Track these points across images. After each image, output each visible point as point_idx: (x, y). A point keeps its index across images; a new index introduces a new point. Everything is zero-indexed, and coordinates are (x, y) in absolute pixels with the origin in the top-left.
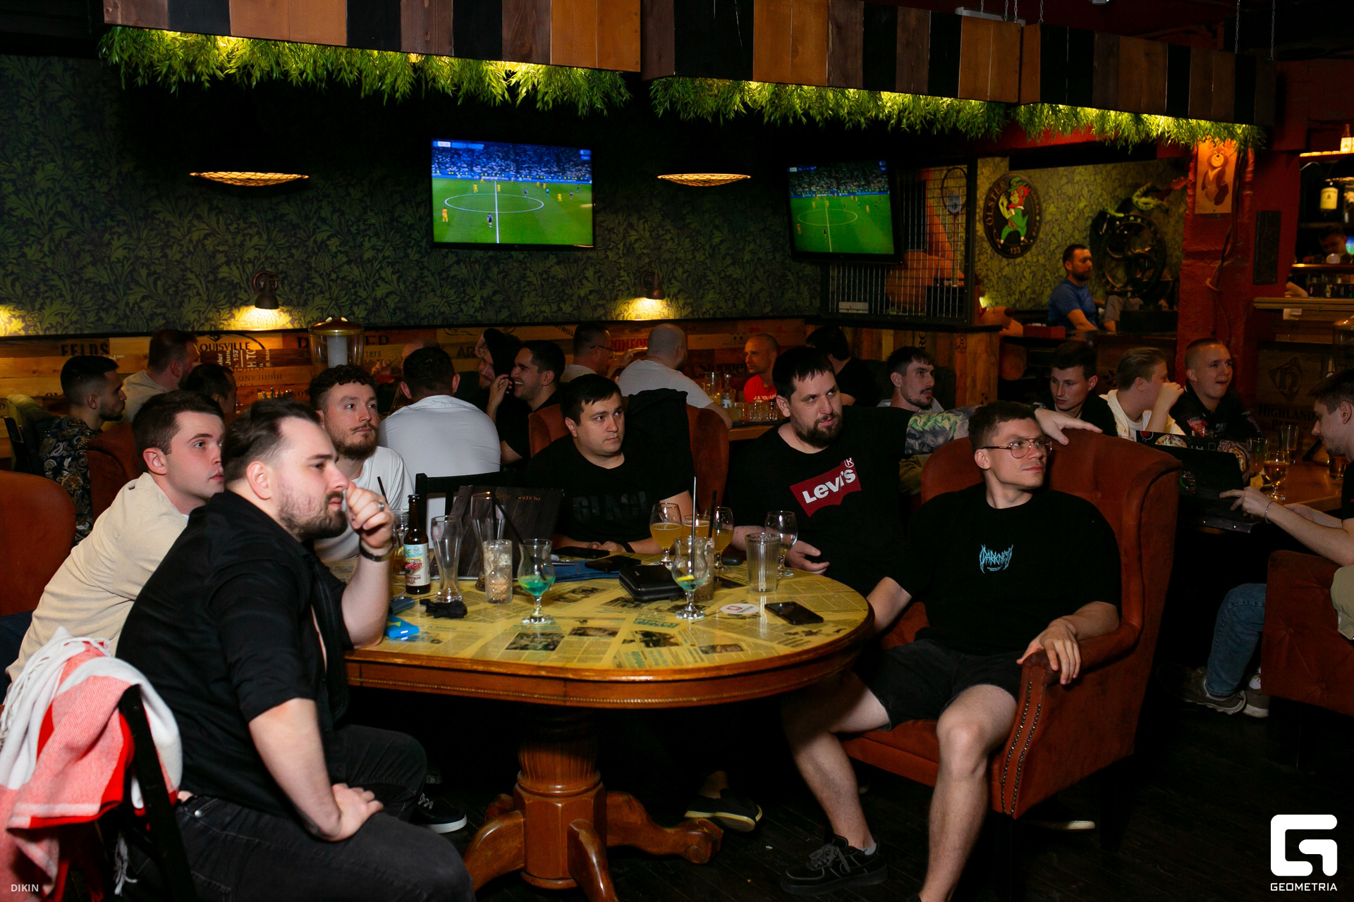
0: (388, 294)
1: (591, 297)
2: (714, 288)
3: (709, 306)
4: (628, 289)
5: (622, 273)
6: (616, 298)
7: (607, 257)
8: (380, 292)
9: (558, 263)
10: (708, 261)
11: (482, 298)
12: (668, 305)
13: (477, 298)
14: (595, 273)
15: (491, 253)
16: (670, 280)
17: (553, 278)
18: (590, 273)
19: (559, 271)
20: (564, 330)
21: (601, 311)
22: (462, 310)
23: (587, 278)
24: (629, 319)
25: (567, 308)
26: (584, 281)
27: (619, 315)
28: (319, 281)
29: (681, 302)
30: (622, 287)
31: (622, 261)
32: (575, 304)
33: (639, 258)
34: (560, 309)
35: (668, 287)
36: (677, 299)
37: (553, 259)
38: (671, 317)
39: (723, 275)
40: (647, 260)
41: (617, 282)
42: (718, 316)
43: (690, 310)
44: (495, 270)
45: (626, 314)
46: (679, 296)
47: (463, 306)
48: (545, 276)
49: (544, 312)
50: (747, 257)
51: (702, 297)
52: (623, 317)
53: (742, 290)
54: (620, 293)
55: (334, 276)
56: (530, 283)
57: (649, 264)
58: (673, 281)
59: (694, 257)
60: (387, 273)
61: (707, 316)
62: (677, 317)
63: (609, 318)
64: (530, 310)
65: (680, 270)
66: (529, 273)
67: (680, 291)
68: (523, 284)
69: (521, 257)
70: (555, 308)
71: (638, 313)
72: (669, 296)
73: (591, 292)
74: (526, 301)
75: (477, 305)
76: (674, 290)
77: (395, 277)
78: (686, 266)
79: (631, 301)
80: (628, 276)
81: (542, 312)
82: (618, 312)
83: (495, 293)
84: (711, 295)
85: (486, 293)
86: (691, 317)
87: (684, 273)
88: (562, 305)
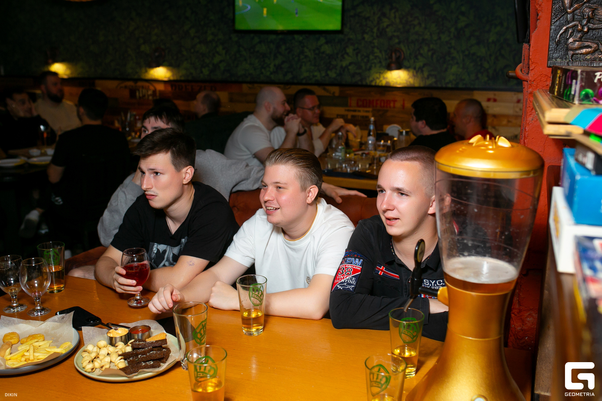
0: (221, 62)
1: (350, 67)
2: (457, 63)
3: (452, 77)
4: (380, 62)
5: (376, 50)
6: (370, 69)
7: (364, 38)
8: (216, 60)
9: (327, 43)
10: (453, 42)
11: (275, 65)
12: (414, 76)
13: (272, 66)
14: (354, 50)
15: (280, 36)
16: (416, 57)
17: (323, 53)
18: (350, 50)
19: (327, 49)
20: (325, 89)
21: (358, 78)
22: (262, 73)
23: (348, 54)
24: (380, 84)
25: (332, 74)
26: (346, 56)
27: (372, 81)
28: (185, 53)
29: (426, 74)
30: (375, 61)
31: (376, 41)
32: (338, 72)
33: (390, 38)
34: (327, 75)
35: (414, 62)
36: (422, 71)
37: (322, 40)
38: (417, 85)
39: (467, 53)
40: (397, 41)
41: (371, 57)
42: (460, 86)
43: (434, 80)
44: (283, 47)
45: (378, 81)
46: (425, 69)
47: (263, 70)
48: (317, 52)
49: (316, 76)
50: (492, 38)
51: (446, 70)
52: (376, 83)
53: (486, 65)
54: (373, 65)
55: (192, 50)
56: (306, 57)
57: (399, 43)
58: (419, 57)
59: (440, 38)
60: (220, 49)
61: (450, 86)
62: (422, 85)
63: (364, 83)
64: (306, 74)
65: (426, 49)
66: (306, 50)
67: (425, 65)
68: (302, 57)
69: (301, 38)
70: (324, 74)
71: (388, 80)
72: (415, 68)
73: (351, 64)
74: (304, 68)
75: (271, 70)
76: (419, 64)
77: (224, 52)
78: (432, 46)
79: (382, 71)
80: (381, 52)
81: (314, 76)
82: (371, 79)
83: (283, 62)
84: (454, 69)
85: (277, 62)
86: (434, 85)
87: (429, 51)
88: (329, 72)
